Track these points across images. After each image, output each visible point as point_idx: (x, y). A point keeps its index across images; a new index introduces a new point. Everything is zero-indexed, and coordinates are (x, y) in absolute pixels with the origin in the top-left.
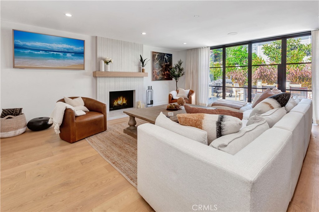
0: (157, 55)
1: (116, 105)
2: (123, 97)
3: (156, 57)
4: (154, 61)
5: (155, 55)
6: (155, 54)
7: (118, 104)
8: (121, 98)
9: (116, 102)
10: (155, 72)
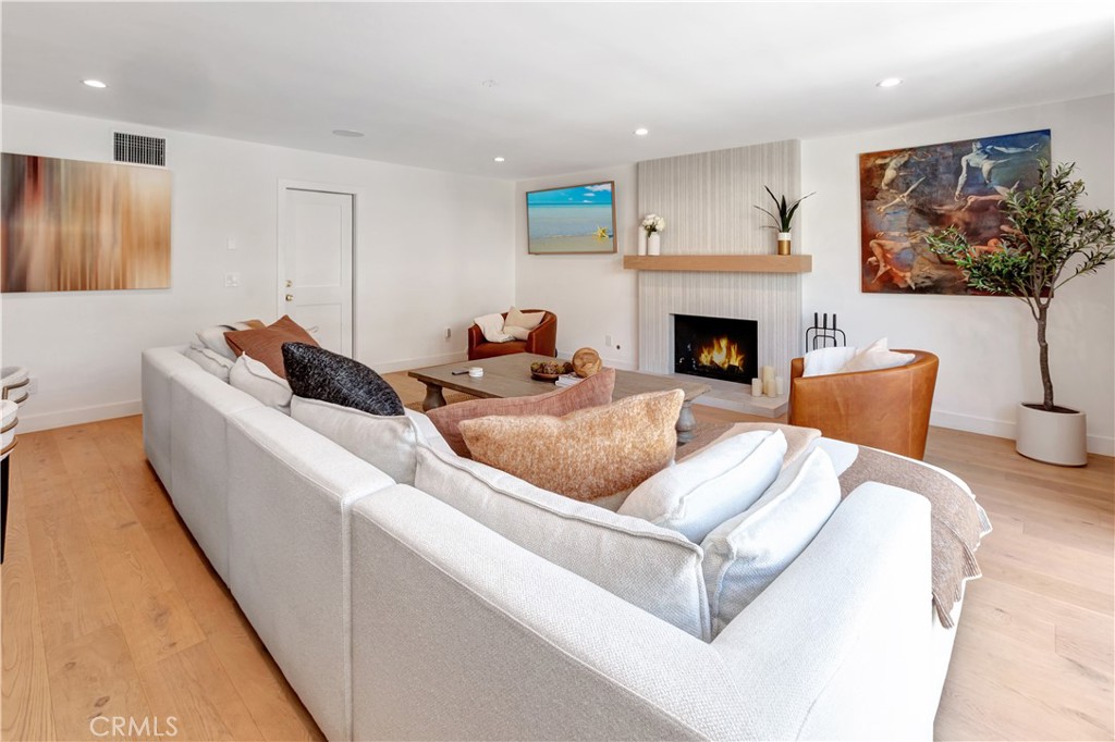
0: (894, 163)
1: (708, 364)
2: (731, 342)
3: (890, 174)
4: (873, 198)
5: (883, 167)
6: (879, 162)
7: (712, 362)
8: (724, 343)
9: (706, 353)
10: (877, 251)
